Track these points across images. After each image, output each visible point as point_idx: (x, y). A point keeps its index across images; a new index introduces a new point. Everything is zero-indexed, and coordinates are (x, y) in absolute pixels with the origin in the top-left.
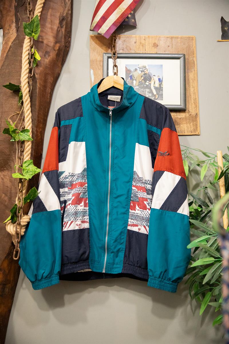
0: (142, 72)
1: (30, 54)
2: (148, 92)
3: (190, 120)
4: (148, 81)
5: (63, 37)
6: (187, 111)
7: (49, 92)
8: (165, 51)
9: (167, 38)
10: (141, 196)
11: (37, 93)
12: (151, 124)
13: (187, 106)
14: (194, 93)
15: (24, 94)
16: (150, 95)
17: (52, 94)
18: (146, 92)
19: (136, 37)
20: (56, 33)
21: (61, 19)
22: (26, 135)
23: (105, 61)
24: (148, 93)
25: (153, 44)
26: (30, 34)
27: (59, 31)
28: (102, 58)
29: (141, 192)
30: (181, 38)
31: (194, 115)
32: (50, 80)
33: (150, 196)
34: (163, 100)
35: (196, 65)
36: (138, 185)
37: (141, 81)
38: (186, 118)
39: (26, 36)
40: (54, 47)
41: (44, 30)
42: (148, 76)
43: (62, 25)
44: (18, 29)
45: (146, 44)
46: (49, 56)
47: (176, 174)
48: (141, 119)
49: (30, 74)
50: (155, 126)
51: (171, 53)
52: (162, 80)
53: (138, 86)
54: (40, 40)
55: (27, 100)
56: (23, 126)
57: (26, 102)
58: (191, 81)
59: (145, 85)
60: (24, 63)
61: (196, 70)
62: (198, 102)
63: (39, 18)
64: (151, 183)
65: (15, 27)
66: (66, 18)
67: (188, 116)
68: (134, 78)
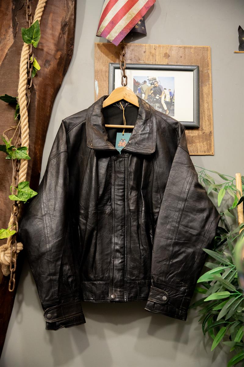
0: (151, 84)
1: (29, 62)
2: (158, 107)
3: (203, 138)
4: (158, 95)
5: (65, 45)
6: (200, 129)
7: (49, 105)
8: (177, 63)
9: (180, 48)
11: (36, 106)
13: (200, 123)
14: (209, 109)
15: (21, 107)
16: (161, 110)
17: (52, 107)
18: (156, 107)
19: (145, 46)
20: (57, 39)
21: (63, 25)
22: (23, 154)
23: (111, 72)
24: (158, 108)
25: (164, 54)
26: (29, 41)
27: (61, 38)
28: (108, 69)
30: (195, 48)
31: (208, 134)
32: (50, 91)
34: (175, 116)
35: (210, 78)
37: (151, 95)
38: (199, 136)
39: (25, 43)
40: (55, 56)
41: (44, 36)
42: (158, 90)
43: (64, 32)
44: (15, 35)
45: (157, 54)
46: (50, 65)
49: (28, 85)
51: (184, 65)
52: (173, 94)
53: (147, 100)
54: (40, 47)
55: (24, 114)
56: (19, 143)
57: (23, 116)
58: (205, 96)
59: (155, 100)
60: (22, 73)
61: (210, 83)
62: (212, 119)
63: (39, 23)
65: (12, 32)
66: (69, 23)
67: (201, 134)
68: (143, 91)
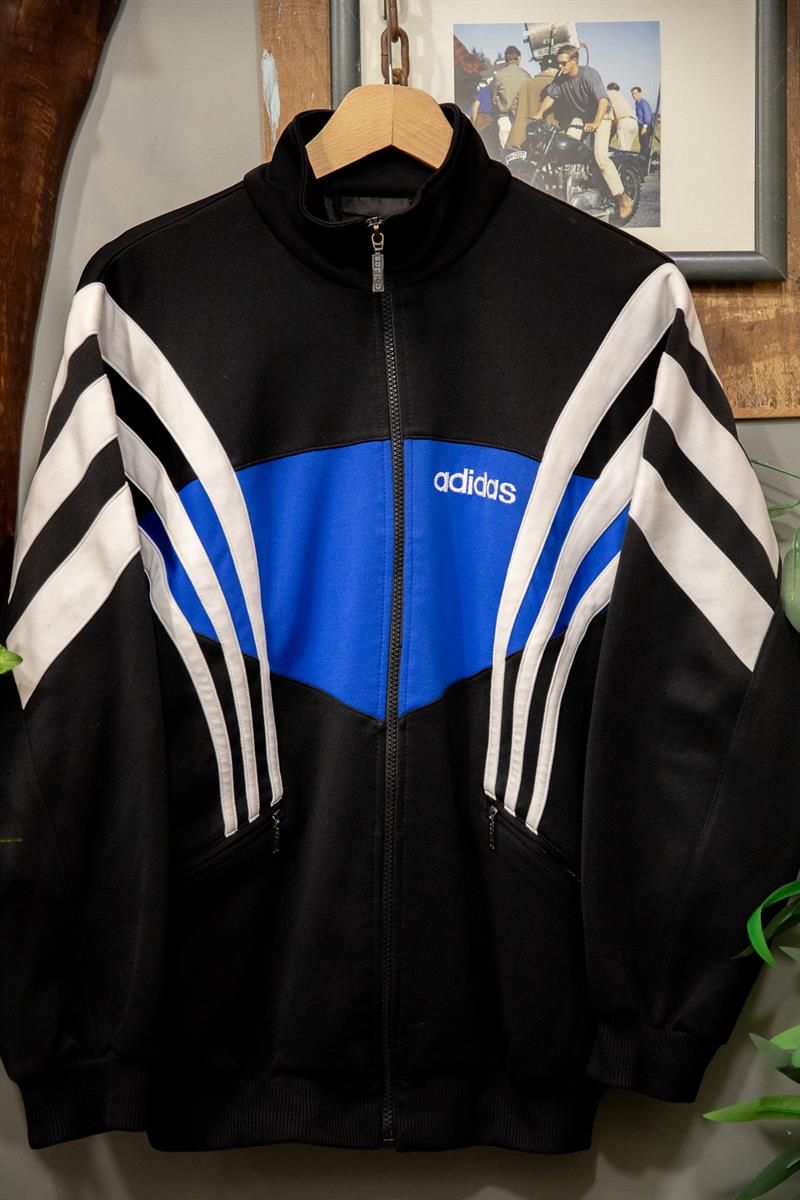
0: (544, 65)
2: (580, 182)
4: (577, 121)
6: (789, 284)
7: (39, 190)
13: (789, 256)
16: (591, 197)
18: (569, 183)
24: (580, 189)
32: (41, 120)
34: (662, 224)
37: (542, 122)
38: (782, 324)
42: (578, 93)
52: (654, 110)
53: (524, 147)
59: (563, 144)
67: (792, 310)
68: (504, 102)
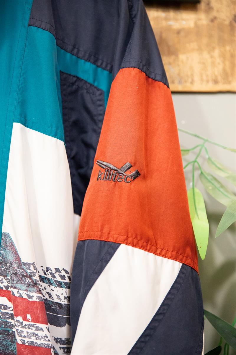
3: (210, 36)
10: (26, 340)
12: (76, 50)
29: (25, 323)
33: (62, 332)
36: (17, 295)
47: (164, 256)
48: (34, 29)
50: (90, 56)
64: (67, 280)
67: (205, 23)
